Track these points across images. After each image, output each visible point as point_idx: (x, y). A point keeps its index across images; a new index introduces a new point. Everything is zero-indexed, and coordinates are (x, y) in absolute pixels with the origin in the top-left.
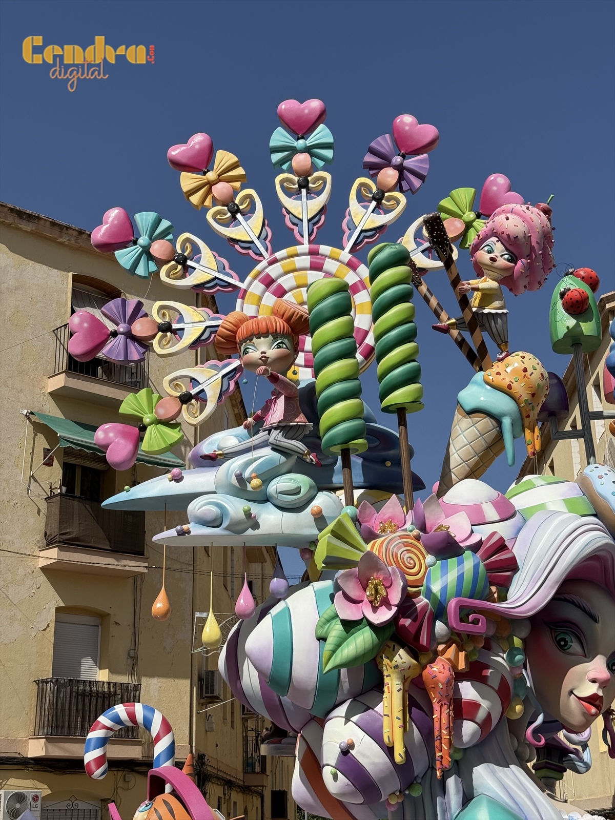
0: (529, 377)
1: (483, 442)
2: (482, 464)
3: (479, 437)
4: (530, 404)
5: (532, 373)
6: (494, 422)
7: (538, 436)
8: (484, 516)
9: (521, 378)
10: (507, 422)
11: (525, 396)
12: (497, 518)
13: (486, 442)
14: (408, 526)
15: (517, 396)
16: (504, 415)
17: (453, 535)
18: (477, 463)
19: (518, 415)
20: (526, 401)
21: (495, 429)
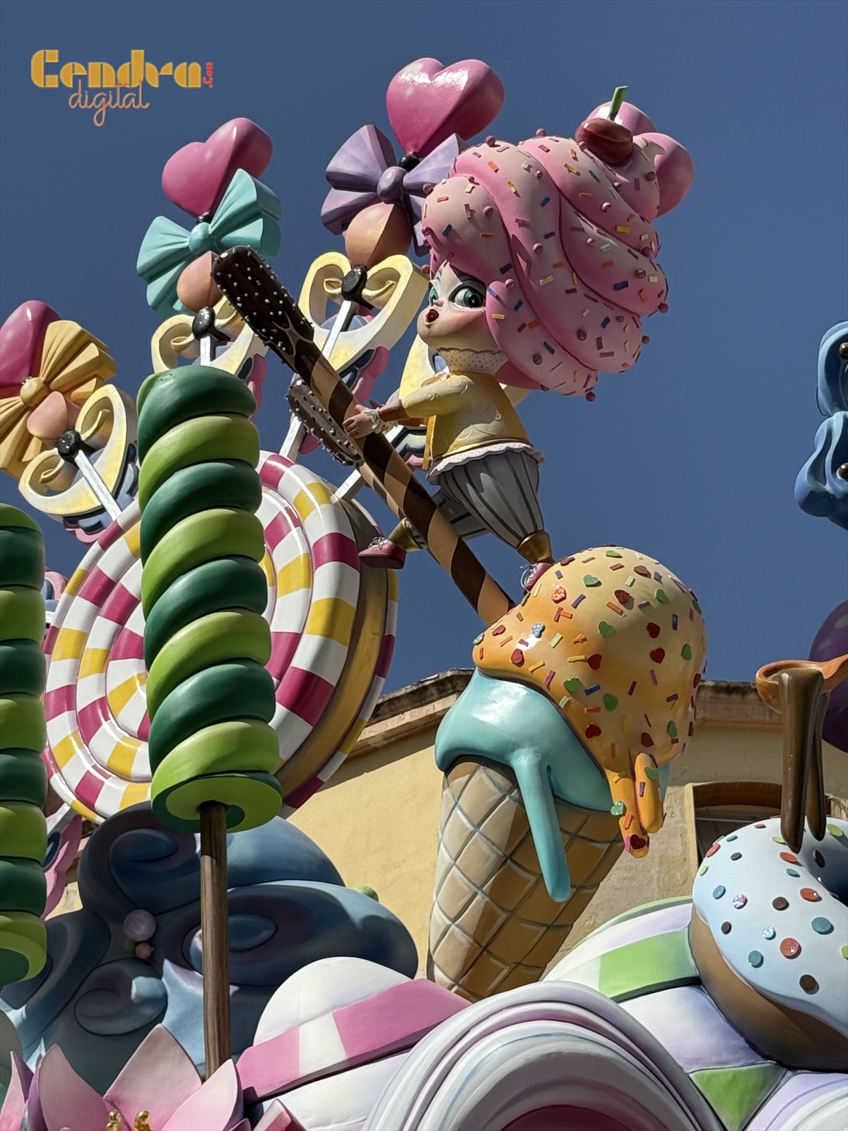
1: (485, 847)
2: (503, 916)
3: (472, 833)
6: (499, 778)
10: (523, 763)
13: (493, 844)
15: (541, 677)
16: (513, 746)
18: (487, 917)
19: (564, 736)
20: (571, 686)
21: (507, 799)
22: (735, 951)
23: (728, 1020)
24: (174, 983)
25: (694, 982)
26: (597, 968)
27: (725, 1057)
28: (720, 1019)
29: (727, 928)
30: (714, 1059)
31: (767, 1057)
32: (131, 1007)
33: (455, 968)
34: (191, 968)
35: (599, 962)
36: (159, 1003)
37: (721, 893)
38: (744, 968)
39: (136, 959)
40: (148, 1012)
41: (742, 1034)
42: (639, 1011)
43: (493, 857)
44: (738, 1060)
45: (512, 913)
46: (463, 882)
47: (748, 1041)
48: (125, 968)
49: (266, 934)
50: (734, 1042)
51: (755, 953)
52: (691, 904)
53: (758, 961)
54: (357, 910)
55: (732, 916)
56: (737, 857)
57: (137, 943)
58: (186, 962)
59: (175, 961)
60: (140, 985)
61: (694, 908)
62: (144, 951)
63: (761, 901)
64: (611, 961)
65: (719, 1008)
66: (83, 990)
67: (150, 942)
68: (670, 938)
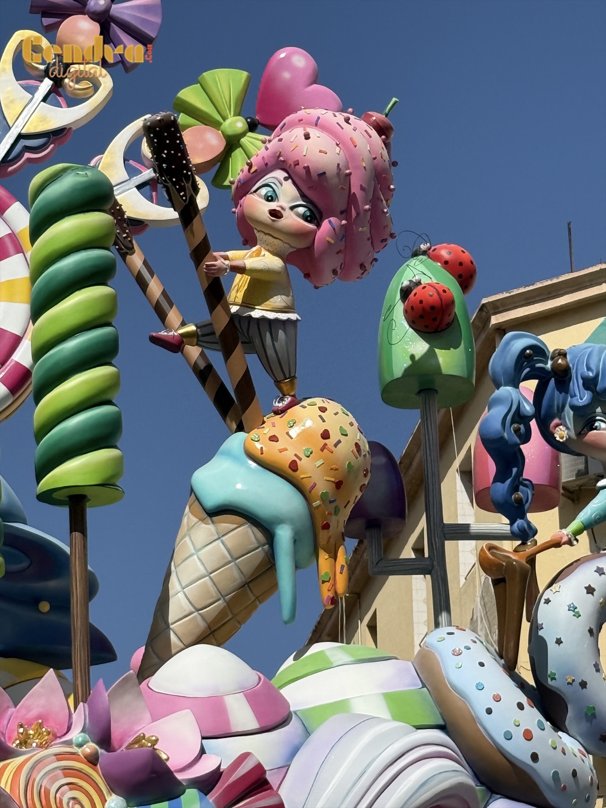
0: (333, 449)
1: (236, 573)
2: (230, 616)
3: (229, 562)
4: (331, 502)
5: (339, 442)
6: (260, 535)
7: (342, 567)
8: (227, 721)
9: (316, 450)
10: (284, 535)
11: (322, 485)
12: (254, 725)
13: (242, 572)
14: (76, 735)
15: (308, 484)
16: (280, 521)
17: (164, 757)
18: (222, 613)
19: (308, 523)
20: (323, 497)
21: (260, 549)
25: (443, 728)
31: (482, 784)
41: (471, 767)
43: (239, 581)
47: (474, 772)
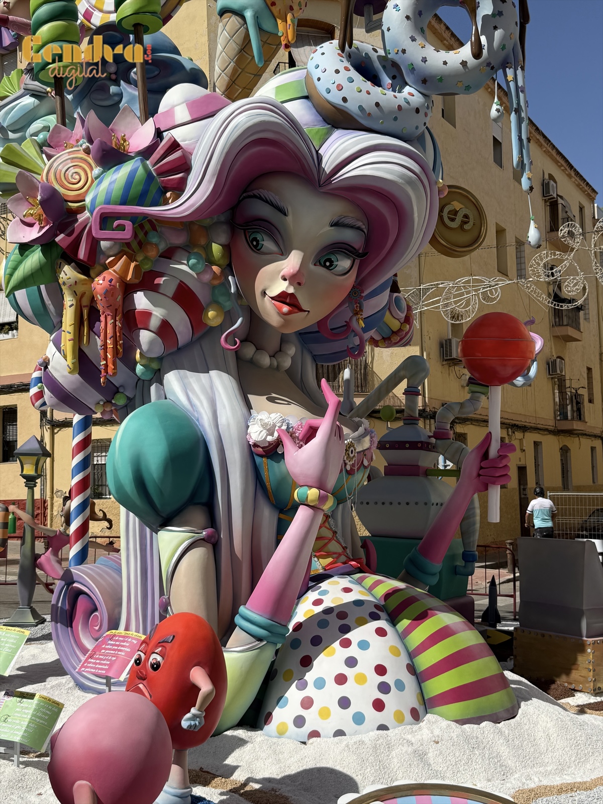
6: (240, 19)
13: (237, 44)
16: (245, 8)
22: (321, 87)
23: (317, 111)
24: (125, 89)
25: (306, 97)
26: (274, 91)
27: (315, 124)
28: (315, 111)
29: (319, 79)
30: (312, 124)
31: (329, 124)
32: (110, 96)
33: (223, 89)
34: (131, 84)
35: (275, 89)
36: (121, 95)
37: (317, 67)
38: (324, 94)
39: (110, 79)
40: (116, 99)
41: (321, 116)
42: (288, 106)
44: (320, 124)
45: (243, 70)
46: (226, 58)
47: (323, 118)
48: (108, 83)
49: (156, 73)
50: (319, 119)
51: (328, 88)
52: (306, 70)
53: (329, 91)
54: (188, 66)
55: (321, 75)
56: (323, 54)
57: (111, 74)
58: (128, 81)
59: (125, 81)
60: (113, 89)
61: (307, 71)
62: (114, 77)
63: (331, 71)
64: (279, 89)
65: (314, 107)
66: (92, 89)
67: (115, 73)
68: (299, 82)
